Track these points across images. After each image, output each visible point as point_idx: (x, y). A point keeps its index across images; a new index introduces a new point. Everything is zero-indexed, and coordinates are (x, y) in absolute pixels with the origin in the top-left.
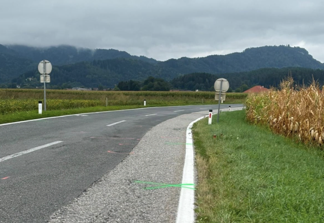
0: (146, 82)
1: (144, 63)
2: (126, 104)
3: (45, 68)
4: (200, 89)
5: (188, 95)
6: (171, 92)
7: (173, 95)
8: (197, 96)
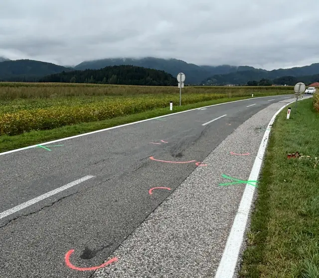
0: (261, 81)
1: (261, 72)
2: (242, 96)
3: (181, 77)
4: (287, 84)
5: (280, 88)
6: (273, 86)
7: (272, 88)
8: (284, 89)
